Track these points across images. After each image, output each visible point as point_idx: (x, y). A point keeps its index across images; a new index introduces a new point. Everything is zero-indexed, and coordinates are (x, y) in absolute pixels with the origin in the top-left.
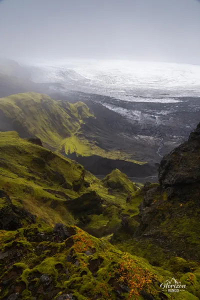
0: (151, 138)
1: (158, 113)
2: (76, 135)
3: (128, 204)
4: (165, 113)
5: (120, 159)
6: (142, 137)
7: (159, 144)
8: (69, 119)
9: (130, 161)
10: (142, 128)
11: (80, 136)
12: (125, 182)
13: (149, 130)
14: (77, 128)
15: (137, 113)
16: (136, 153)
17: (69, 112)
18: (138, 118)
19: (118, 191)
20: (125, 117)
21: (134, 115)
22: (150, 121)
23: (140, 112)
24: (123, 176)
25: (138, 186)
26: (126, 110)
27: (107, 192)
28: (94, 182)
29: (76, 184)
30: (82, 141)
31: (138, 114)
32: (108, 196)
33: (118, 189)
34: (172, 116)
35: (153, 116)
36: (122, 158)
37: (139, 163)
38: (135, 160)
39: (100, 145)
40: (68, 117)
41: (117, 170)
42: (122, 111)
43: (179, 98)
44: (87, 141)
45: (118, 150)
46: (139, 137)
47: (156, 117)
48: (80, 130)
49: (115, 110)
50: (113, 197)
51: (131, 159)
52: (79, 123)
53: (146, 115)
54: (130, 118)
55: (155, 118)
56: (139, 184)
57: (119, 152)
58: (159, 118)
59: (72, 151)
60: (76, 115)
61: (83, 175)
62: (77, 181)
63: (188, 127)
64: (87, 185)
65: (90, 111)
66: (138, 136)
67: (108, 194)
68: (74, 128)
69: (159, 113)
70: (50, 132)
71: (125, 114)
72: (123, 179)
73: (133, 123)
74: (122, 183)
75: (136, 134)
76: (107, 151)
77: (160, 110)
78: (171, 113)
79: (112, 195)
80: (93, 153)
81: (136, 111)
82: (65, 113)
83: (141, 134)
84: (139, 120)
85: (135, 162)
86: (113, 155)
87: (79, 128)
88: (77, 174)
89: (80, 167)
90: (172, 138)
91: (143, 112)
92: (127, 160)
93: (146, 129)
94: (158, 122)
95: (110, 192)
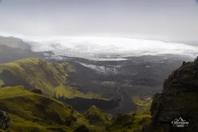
0: (113, 83)
1: (115, 67)
2: (63, 84)
4: (119, 67)
5: (94, 98)
6: (107, 82)
7: (117, 87)
8: (58, 74)
9: (101, 99)
10: (106, 77)
11: (66, 84)
12: (100, 114)
13: (111, 77)
14: (63, 79)
15: (102, 68)
16: (104, 93)
17: (58, 69)
19: (96, 122)
20: (95, 71)
21: (100, 69)
22: (111, 72)
23: (104, 67)
24: (98, 110)
25: (108, 115)
26: (95, 66)
27: (88, 123)
28: (79, 116)
29: (68, 120)
30: (68, 88)
33: (96, 120)
34: (124, 68)
35: (112, 69)
37: (107, 100)
39: (80, 90)
40: (58, 72)
41: (94, 106)
42: (93, 67)
43: (126, 58)
44: (71, 88)
45: (93, 92)
47: (114, 69)
48: (66, 81)
49: (88, 66)
50: (92, 126)
51: (101, 97)
52: (65, 76)
53: (108, 69)
54: (98, 71)
57: (93, 94)
58: (116, 70)
59: (61, 95)
60: (63, 71)
61: (72, 113)
62: (68, 118)
64: (75, 120)
65: (72, 68)
66: (104, 82)
67: (89, 124)
68: (62, 80)
70: (45, 84)
71: (95, 68)
72: (98, 112)
73: (100, 74)
74: (98, 115)
76: (85, 93)
77: (116, 65)
79: (92, 125)
80: (76, 95)
82: (55, 70)
84: (104, 71)
85: (104, 99)
86: (89, 96)
87: (66, 79)
88: (68, 112)
89: (70, 108)
90: (125, 82)
91: (106, 67)
92: (99, 99)
93: (109, 77)
94: (115, 72)
95: (91, 123)
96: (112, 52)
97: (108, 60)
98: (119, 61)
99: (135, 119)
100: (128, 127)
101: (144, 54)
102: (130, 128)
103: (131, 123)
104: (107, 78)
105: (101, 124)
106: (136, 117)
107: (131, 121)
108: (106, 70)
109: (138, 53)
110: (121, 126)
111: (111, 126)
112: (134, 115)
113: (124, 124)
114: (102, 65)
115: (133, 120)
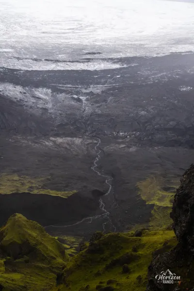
0: (78, 141)
1: (84, 91)
3: (62, 286)
4: (97, 89)
5: (21, 191)
6: (60, 140)
7: (93, 152)
9: (42, 192)
10: (58, 123)
12: (39, 238)
15: (43, 93)
16: (51, 175)
18: (46, 102)
19: (27, 262)
20: (19, 103)
21: (39, 98)
22: (71, 107)
23: (49, 91)
24: (34, 228)
25: (63, 241)
26: (19, 88)
27: (3, 268)
31: (46, 94)
32: (6, 275)
33: (26, 258)
34: (112, 95)
35: (75, 96)
36: (24, 189)
37: (60, 194)
38: (52, 189)
41: (19, 215)
43: (120, 60)
45: (14, 172)
46: (54, 142)
47: (83, 98)
50: (17, 276)
51: (44, 187)
53: (61, 96)
54: (30, 103)
55: (79, 100)
56: (66, 238)
57: (16, 178)
58: (87, 100)
63: (143, 113)
66: (52, 138)
67: (7, 271)
69: (88, 91)
71: (20, 96)
72: (34, 234)
73: (38, 113)
74: (33, 242)
75: (46, 135)
78: (109, 90)
79: (14, 271)
81: (40, 89)
83: (57, 135)
84: (50, 106)
85: (53, 193)
86: (4, 186)
90: (117, 137)
91: (56, 90)
92: (35, 192)
93: (67, 124)
94: (87, 108)
95: (10, 266)
96: (74, 40)
97: (61, 67)
98: (96, 72)
99: (143, 246)
100: (121, 270)
101: (174, 50)
102: (126, 271)
103: (131, 259)
104: (61, 126)
105: (41, 269)
106: (145, 239)
107: (129, 251)
108: (56, 101)
109: (156, 44)
110: (101, 268)
111: (70, 272)
112: (139, 234)
113: (109, 262)
114: (44, 86)
115: (135, 250)
